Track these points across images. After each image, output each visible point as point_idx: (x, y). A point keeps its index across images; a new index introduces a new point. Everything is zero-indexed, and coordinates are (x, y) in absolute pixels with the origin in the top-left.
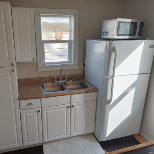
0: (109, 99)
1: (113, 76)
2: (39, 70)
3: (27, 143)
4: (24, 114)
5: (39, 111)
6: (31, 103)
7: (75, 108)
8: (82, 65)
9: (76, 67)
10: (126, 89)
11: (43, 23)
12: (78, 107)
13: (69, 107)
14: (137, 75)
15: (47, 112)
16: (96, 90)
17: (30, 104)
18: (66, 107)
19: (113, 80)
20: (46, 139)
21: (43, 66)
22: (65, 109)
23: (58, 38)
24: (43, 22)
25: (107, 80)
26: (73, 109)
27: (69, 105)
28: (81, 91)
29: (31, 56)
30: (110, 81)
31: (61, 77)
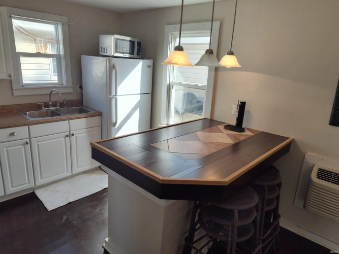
0: (114, 121)
1: (116, 95)
2: (16, 93)
3: (11, 189)
4: (5, 149)
5: (27, 143)
6: (15, 133)
7: (76, 137)
8: (78, 87)
9: (71, 90)
10: (130, 110)
11: (15, 27)
12: (80, 135)
13: (68, 136)
14: (139, 95)
15: (39, 143)
16: (100, 114)
17: (12, 134)
18: (64, 136)
19: (116, 99)
20: (40, 182)
21: (21, 87)
22: (63, 139)
23: (40, 51)
24: (16, 25)
25: (110, 99)
26: (73, 138)
27: (68, 133)
28: (82, 115)
29: (5, 71)
30: (114, 101)
31: (50, 103)
